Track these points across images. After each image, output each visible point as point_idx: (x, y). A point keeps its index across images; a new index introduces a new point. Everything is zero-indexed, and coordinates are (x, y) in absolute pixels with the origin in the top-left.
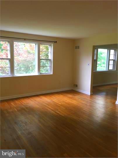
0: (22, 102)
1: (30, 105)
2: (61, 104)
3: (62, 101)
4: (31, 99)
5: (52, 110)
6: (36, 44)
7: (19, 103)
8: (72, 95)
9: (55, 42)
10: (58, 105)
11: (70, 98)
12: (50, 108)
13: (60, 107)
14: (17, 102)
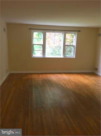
0: (47, 76)
1: (51, 79)
2: (74, 81)
3: (77, 79)
4: (55, 75)
5: (64, 84)
6: (63, 33)
7: (45, 76)
8: (89, 76)
9: (79, 31)
10: (71, 81)
11: (85, 78)
12: (63, 82)
13: (71, 82)
14: (41, 76)
